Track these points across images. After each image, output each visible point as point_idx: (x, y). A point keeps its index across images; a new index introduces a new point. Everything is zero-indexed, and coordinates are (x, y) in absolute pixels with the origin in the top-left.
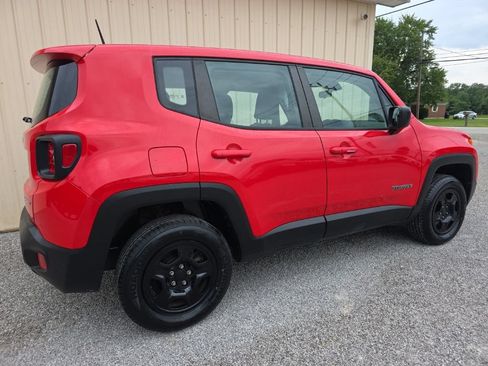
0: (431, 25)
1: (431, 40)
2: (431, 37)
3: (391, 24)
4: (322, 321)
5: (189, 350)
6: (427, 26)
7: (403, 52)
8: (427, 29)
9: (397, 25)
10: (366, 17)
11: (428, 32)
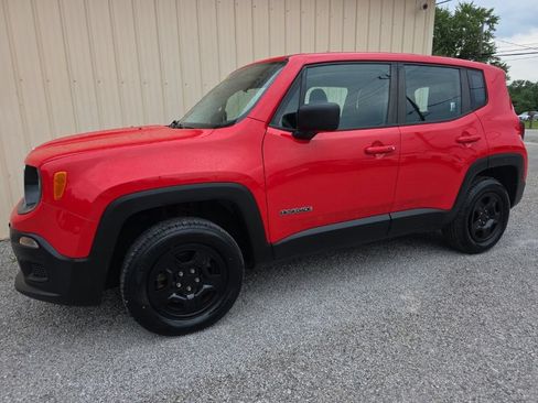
0: (492, 14)
1: (492, 32)
2: (492, 28)
3: (446, 13)
4: (390, 318)
5: (260, 341)
6: (488, 15)
7: (460, 45)
8: (487, 19)
9: (453, 14)
10: (425, 7)
11: (488, 22)
